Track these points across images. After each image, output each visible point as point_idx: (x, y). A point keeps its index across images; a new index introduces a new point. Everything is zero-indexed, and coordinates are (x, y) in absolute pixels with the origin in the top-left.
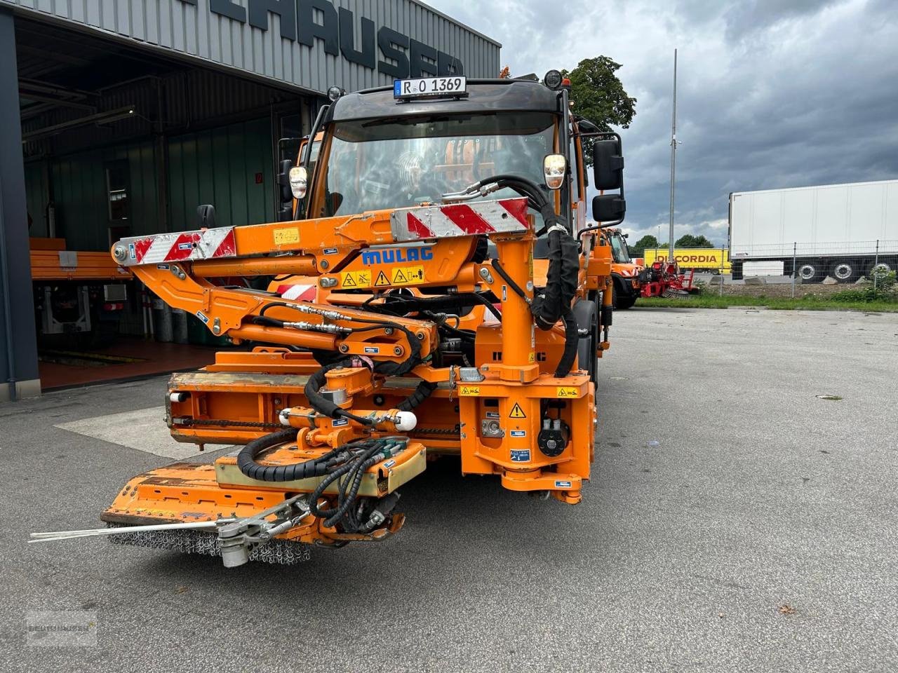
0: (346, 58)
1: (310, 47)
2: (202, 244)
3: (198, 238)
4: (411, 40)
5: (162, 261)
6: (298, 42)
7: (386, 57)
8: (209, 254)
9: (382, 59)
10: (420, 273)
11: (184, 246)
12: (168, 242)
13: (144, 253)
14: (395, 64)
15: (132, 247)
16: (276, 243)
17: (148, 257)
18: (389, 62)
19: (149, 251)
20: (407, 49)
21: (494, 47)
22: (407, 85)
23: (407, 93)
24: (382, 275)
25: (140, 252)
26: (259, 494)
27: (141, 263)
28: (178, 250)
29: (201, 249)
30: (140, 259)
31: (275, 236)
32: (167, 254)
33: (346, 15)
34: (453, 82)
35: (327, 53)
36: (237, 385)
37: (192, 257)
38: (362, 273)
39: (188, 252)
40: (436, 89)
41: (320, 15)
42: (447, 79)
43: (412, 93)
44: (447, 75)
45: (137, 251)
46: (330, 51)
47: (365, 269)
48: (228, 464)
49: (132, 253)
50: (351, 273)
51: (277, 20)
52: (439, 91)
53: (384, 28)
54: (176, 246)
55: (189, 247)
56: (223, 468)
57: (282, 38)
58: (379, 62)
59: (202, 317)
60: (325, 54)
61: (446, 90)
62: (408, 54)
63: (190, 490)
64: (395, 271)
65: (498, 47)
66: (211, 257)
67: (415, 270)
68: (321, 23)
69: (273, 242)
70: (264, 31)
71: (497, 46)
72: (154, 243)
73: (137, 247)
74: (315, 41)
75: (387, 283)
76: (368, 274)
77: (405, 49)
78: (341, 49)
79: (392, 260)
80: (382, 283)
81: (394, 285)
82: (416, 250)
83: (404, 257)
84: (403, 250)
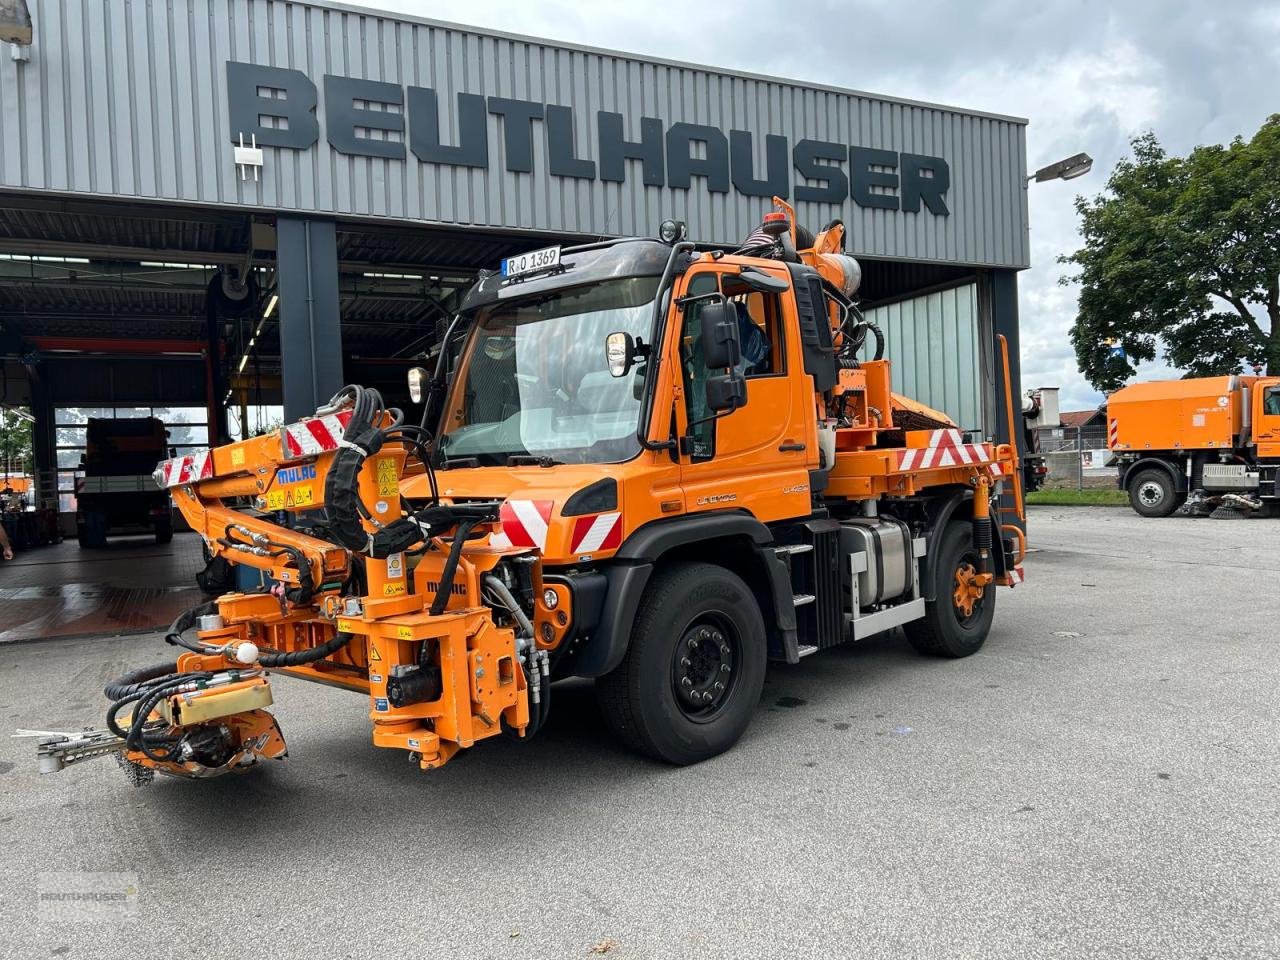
0: (741, 193)
1: (687, 189)
2: (194, 466)
3: (193, 460)
4: (852, 148)
5: (177, 483)
6: (670, 187)
7: (807, 179)
8: (198, 477)
9: (801, 182)
10: (310, 493)
11: (186, 469)
13: (169, 476)
14: (824, 185)
16: (234, 464)
17: (171, 480)
18: (813, 184)
19: (172, 474)
20: (845, 161)
21: (1014, 128)
24: (289, 495)
28: (184, 473)
29: (194, 471)
30: (167, 481)
31: (233, 456)
32: (179, 476)
33: (742, 139)
35: (711, 192)
37: (191, 479)
38: (279, 493)
39: (188, 474)
40: (533, 265)
41: (702, 147)
43: (515, 273)
46: (717, 188)
47: (283, 488)
50: (274, 494)
51: (638, 167)
52: (537, 266)
53: (804, 142)
54: (183, 469)
55: (189, 469)
57: (646, 186)
58: (797, 188)
59: (205, 539)
60: (708, 193)
61: (543, 265)
62: (846, 169)
64: (296, 492)
65: (1021, 124)
66: (200, 479)
67: (306, 490)
68: (703, 156)
70: (620, 183)
71: (1018, 125)
72: (173, 466)
73: (165, 470)
74: (694, 181)
75: (292, 504)
76: (282, 494)
77: (840, 161)
78: (733, 183)
79: (294, 481)
80: (290, 503)
81: (297, 506)
82: (306, 468)
83: (300, 475)
84: (299, 468)
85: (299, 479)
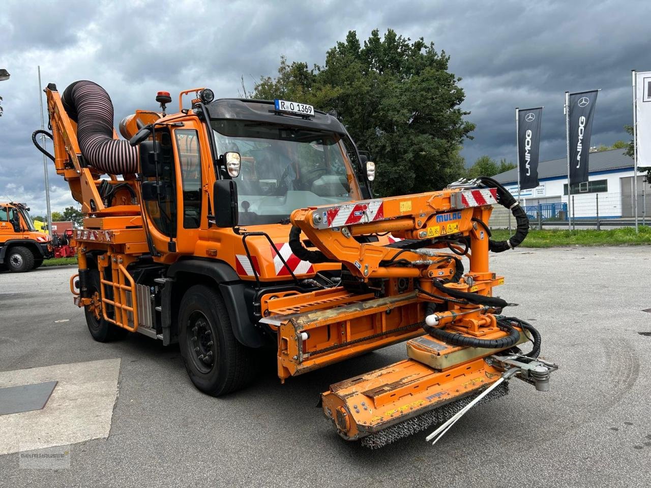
2: (368, 211)
3: (365, 207)
5: (343, 225)
8: (371, 220)
10: (457, 226)
11: (357, 213)
12: (348, 210)
13: (333, 219)
15: (325, 214)
16: (401, 211)
17: (335, 222)
19: (337, 217)
22: (283, 104)
23: (283, 109)
24: (443, 228)
25: (330, 218)
26: (467, 365)
27: (331, 227)
28: (354, 217)
29: (367, 215)
30: (330, 223)
31: (401, 206)
32: (347, 219)
34: (307, 107)
36: (341, 316)
37: (362, 221)
38: (436, 228)
39: (360, 218)
40: (299, 110)
42: (305, 105)
43: (286, 110)
44: (306, 103)
45: (328, 218)
47: (437, 225)
48: (449, 353)
49: (325, 219)
50: (432, 228)
52: (301, 112)
54: (352, 213)
55: (360, 214)
56: (446, 357)
59: (357, 265)
61: (305, 112)
63: (419, 384)
64: (448, 225)
66: (372, 221)
67: (454, 225)
69: (399, 209)
72: (340, 211)
73: (328, 214)
75: (445, 233)
76: (438, 228)
79: (447, 220)
80: (444, 233)
81: (448, 234)
82: (456, 214)
83: (452, 217)
84: (451, 214)
85: (450, 220)
